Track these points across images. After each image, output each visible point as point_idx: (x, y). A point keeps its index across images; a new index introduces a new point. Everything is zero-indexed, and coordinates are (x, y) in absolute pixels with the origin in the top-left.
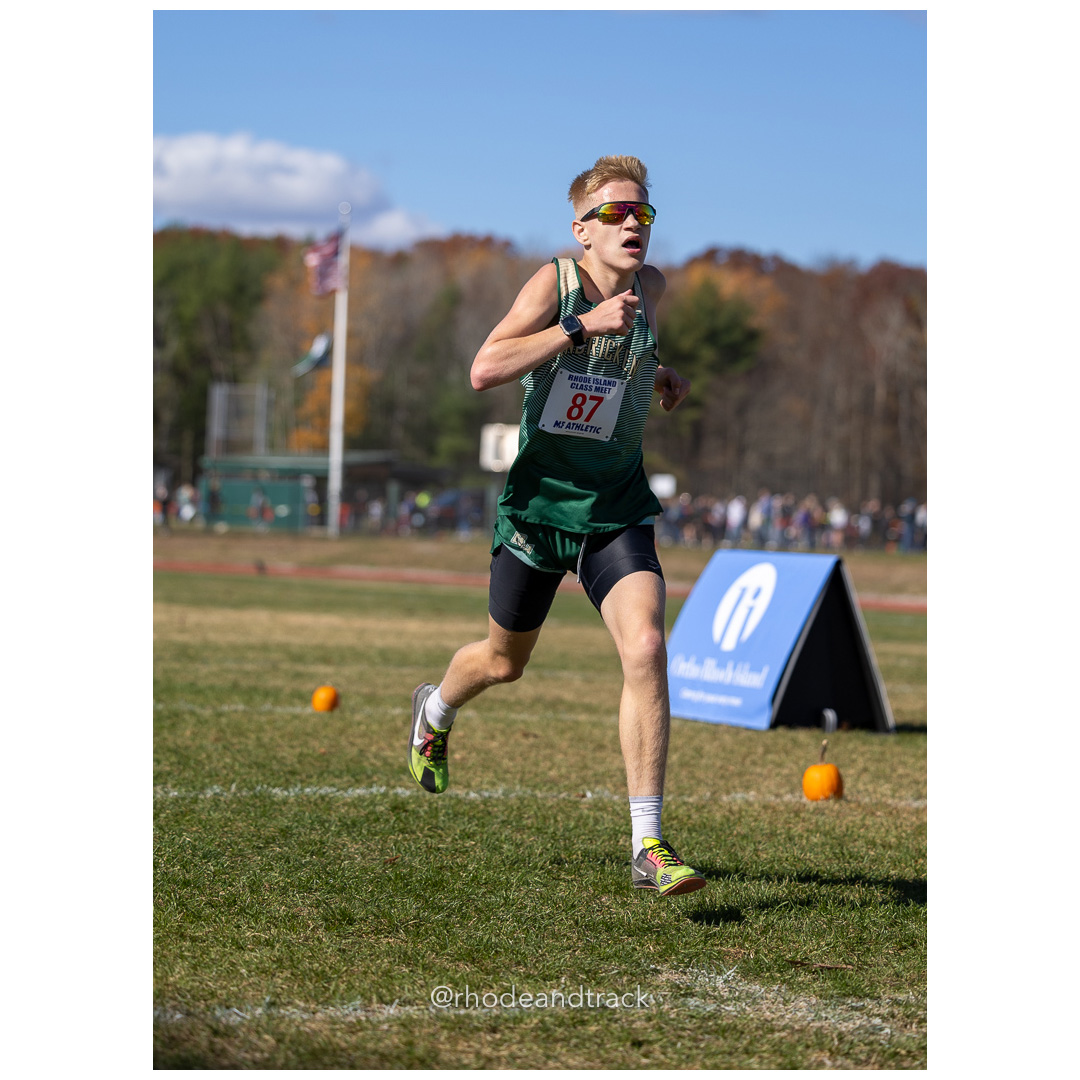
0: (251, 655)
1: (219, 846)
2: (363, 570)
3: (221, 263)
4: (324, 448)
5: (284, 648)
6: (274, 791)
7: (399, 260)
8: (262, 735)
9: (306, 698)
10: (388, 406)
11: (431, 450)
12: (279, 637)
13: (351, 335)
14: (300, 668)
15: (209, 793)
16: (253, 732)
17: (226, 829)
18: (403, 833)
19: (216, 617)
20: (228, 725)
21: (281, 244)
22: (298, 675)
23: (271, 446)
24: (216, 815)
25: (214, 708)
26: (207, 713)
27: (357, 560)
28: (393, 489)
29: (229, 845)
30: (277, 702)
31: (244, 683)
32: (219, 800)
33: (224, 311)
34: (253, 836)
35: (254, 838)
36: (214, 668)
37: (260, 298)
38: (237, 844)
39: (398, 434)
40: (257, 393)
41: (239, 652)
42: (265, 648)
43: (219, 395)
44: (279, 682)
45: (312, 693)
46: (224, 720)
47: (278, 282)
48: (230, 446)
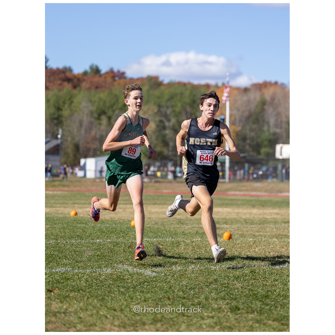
1: (194, 285)
2: (238, 193)
3: (188, 93)
6: (211, 267)
7: (246, 90)
8: (207, 248)
10: (244, 139)
11: (259, 153)
13: (231, 116)
15: (190, 268)
16: (204, 247)
17: (196, 280)
18: (254, 280)
20: (196, 245)
21: (207, 86)
24: (193, 275)
25: (191, 240)
26: (189, 241)
27: (236, 190)
28: (246, 165)
29: (198, 285)
32: (194, 270)
33: (189, 109)
34: (205, 282)
35: (206, 283)
36: (190, 227)
38: (200, 284)
39: (247, 147)
45: (223, 234)
46: (194, 244)
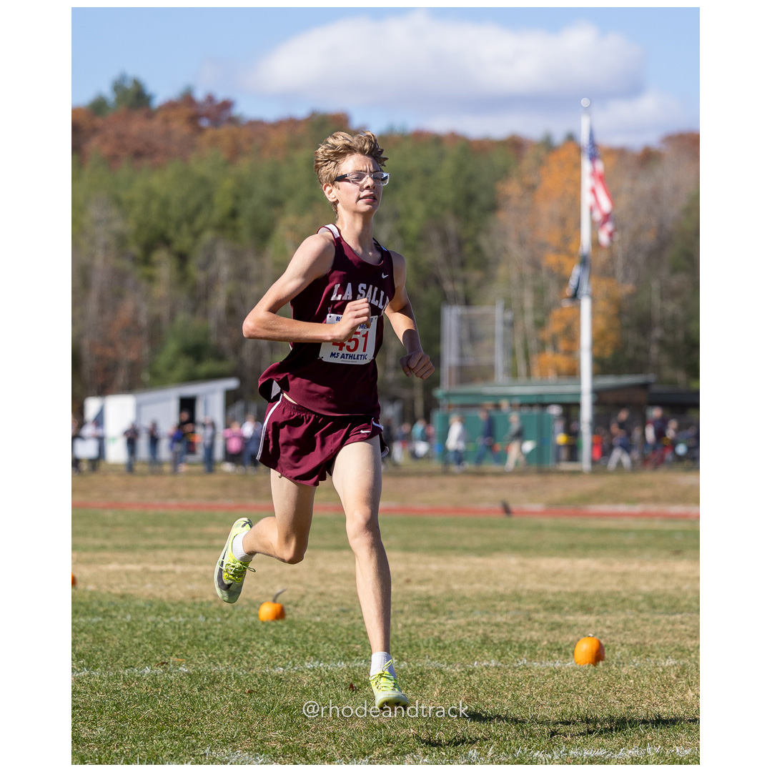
0: (501, 605)
3: (447, 168)
4: (573, 373)
5: (539, 596)
6: (536, 754)
7: (648, 158)
9: (566, 651)
10: (643, 324)
12: (531, 584)
14: (557, 618)
16: (508, 690)
19: (461, 564)
20: (480, 683)
21: (515, 145)
22: (555, 626)
23: (513, 373)
25: (463, 665)
26: (456, 670)
27: (616, 499)
30: (533, 655)
31: (496, 637)
33: (452, 225)
36: (462, 621)
37: (493, 207)
39: (655, 352)
40: (494, 314)
41: (488, 602)
42: (517, 597)
43: (451, 317)
44: (535, 635)
45: (573, 644)
46: (475, 678)
47: (512, 189)
48: (466, 374)
